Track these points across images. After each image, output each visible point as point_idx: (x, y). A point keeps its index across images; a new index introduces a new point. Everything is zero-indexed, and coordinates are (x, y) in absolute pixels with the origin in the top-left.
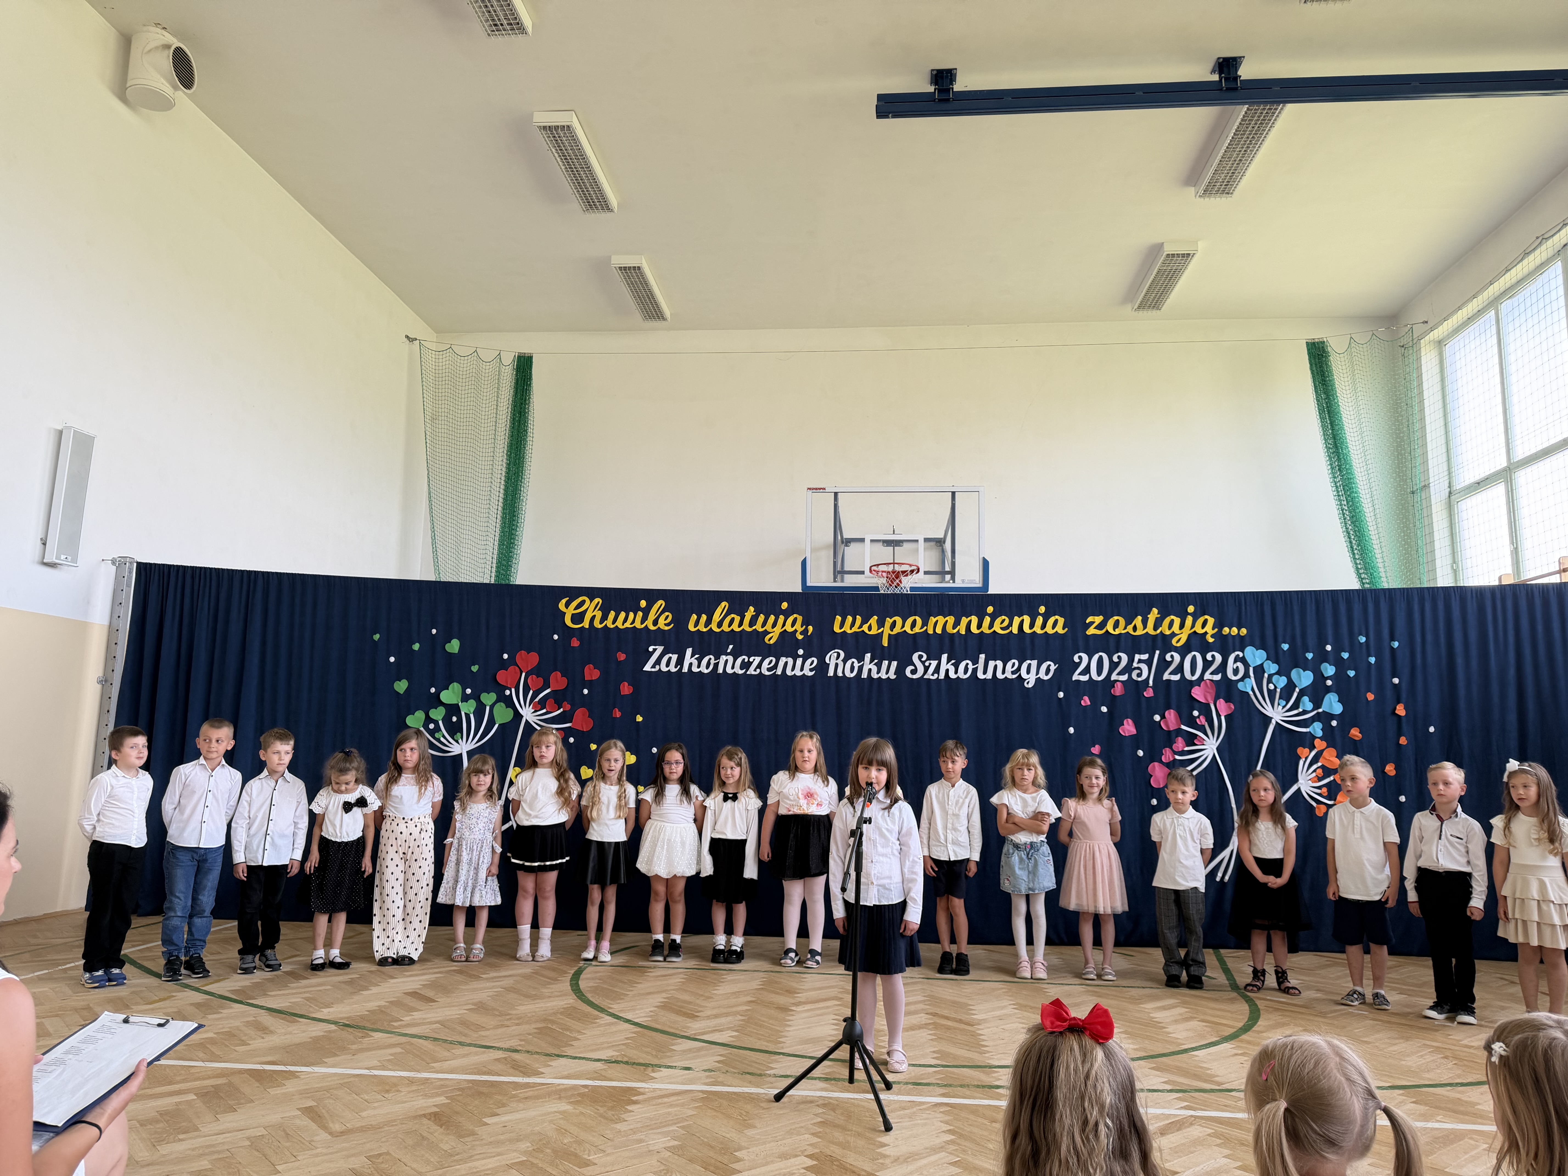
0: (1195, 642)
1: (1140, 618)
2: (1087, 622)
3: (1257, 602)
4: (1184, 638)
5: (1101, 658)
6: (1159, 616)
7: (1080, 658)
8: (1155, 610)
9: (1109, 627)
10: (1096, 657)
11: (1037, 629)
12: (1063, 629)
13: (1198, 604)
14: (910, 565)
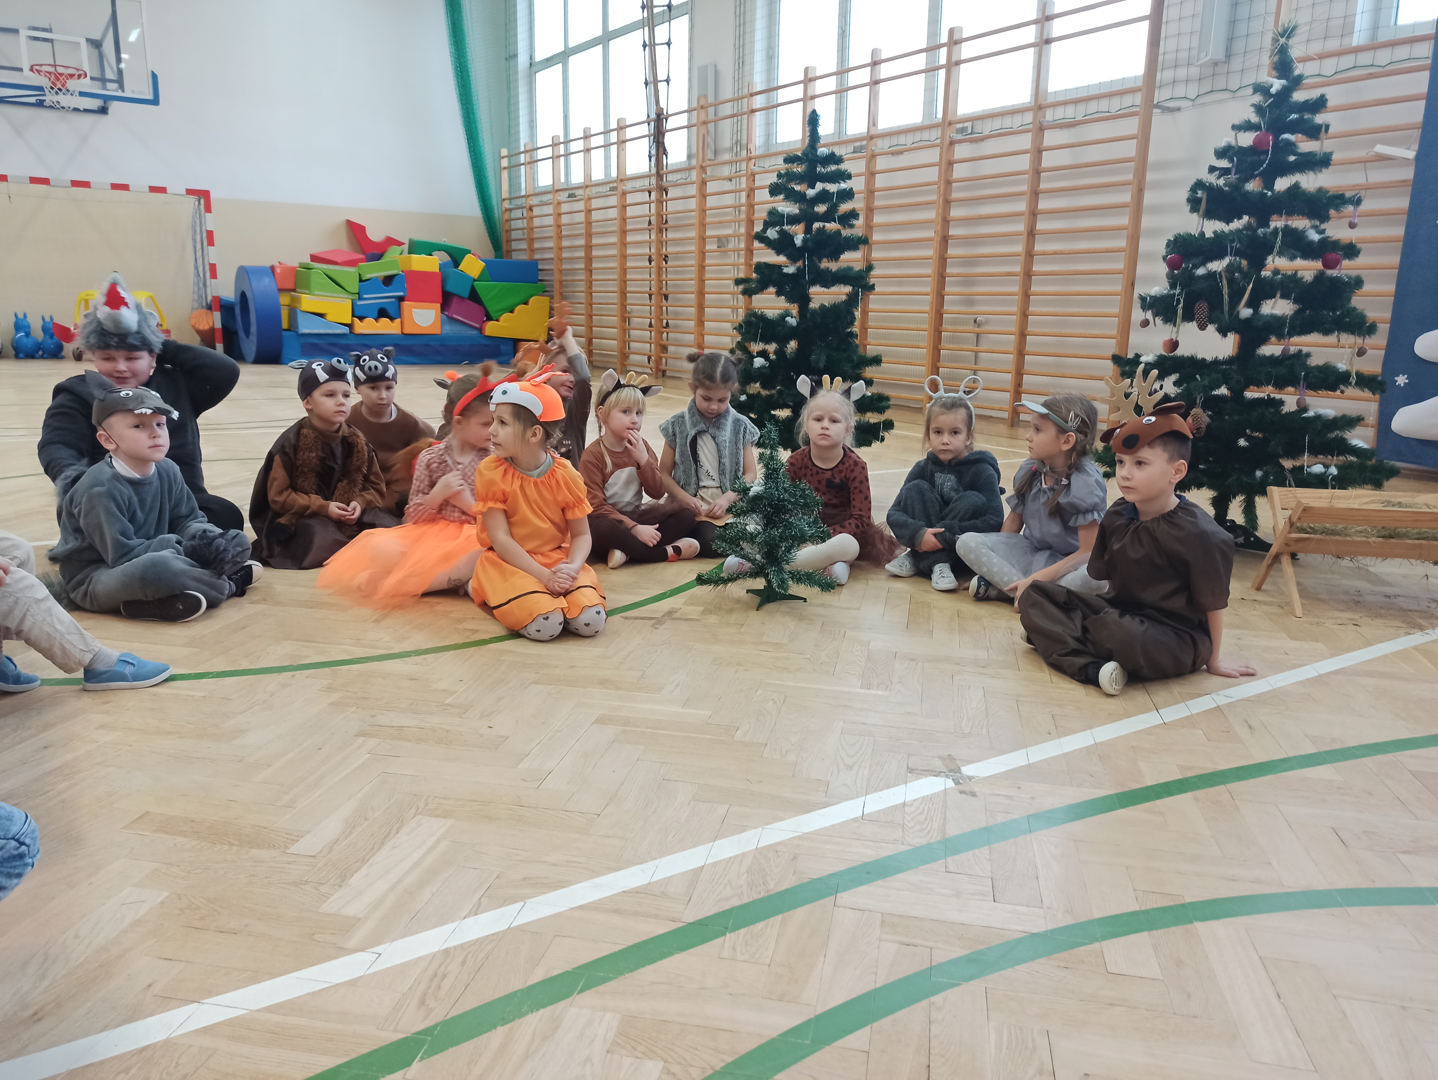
14: (78, 70)
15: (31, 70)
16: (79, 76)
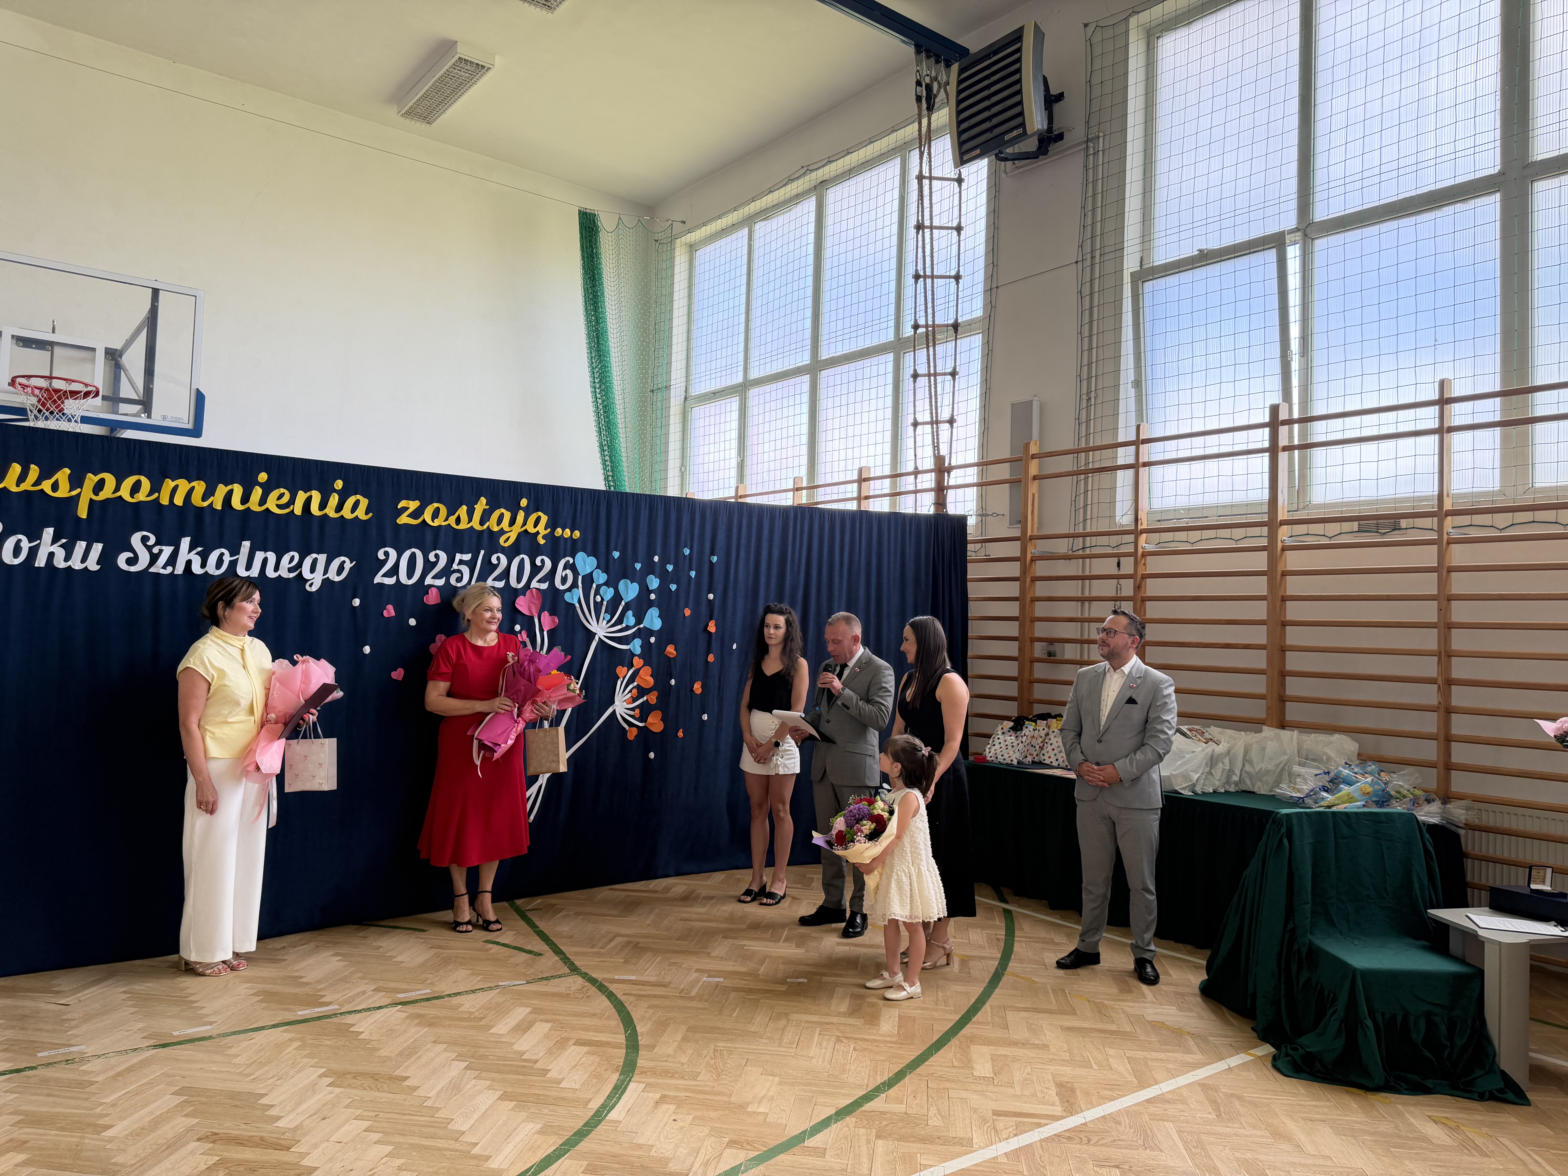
0: (525, 543)
1: (464, 508)
2: (398, 507)
3: (594, 501)
4: (513, 536)
5: (413, 556)
6: (487, 507)
8: (483, 500)
9: (427, 516)
10: (407, 554)
11: (330, 512)
12: (366, 513)
13: (532, 497)
15: (13, 385)
16: (87, 394)
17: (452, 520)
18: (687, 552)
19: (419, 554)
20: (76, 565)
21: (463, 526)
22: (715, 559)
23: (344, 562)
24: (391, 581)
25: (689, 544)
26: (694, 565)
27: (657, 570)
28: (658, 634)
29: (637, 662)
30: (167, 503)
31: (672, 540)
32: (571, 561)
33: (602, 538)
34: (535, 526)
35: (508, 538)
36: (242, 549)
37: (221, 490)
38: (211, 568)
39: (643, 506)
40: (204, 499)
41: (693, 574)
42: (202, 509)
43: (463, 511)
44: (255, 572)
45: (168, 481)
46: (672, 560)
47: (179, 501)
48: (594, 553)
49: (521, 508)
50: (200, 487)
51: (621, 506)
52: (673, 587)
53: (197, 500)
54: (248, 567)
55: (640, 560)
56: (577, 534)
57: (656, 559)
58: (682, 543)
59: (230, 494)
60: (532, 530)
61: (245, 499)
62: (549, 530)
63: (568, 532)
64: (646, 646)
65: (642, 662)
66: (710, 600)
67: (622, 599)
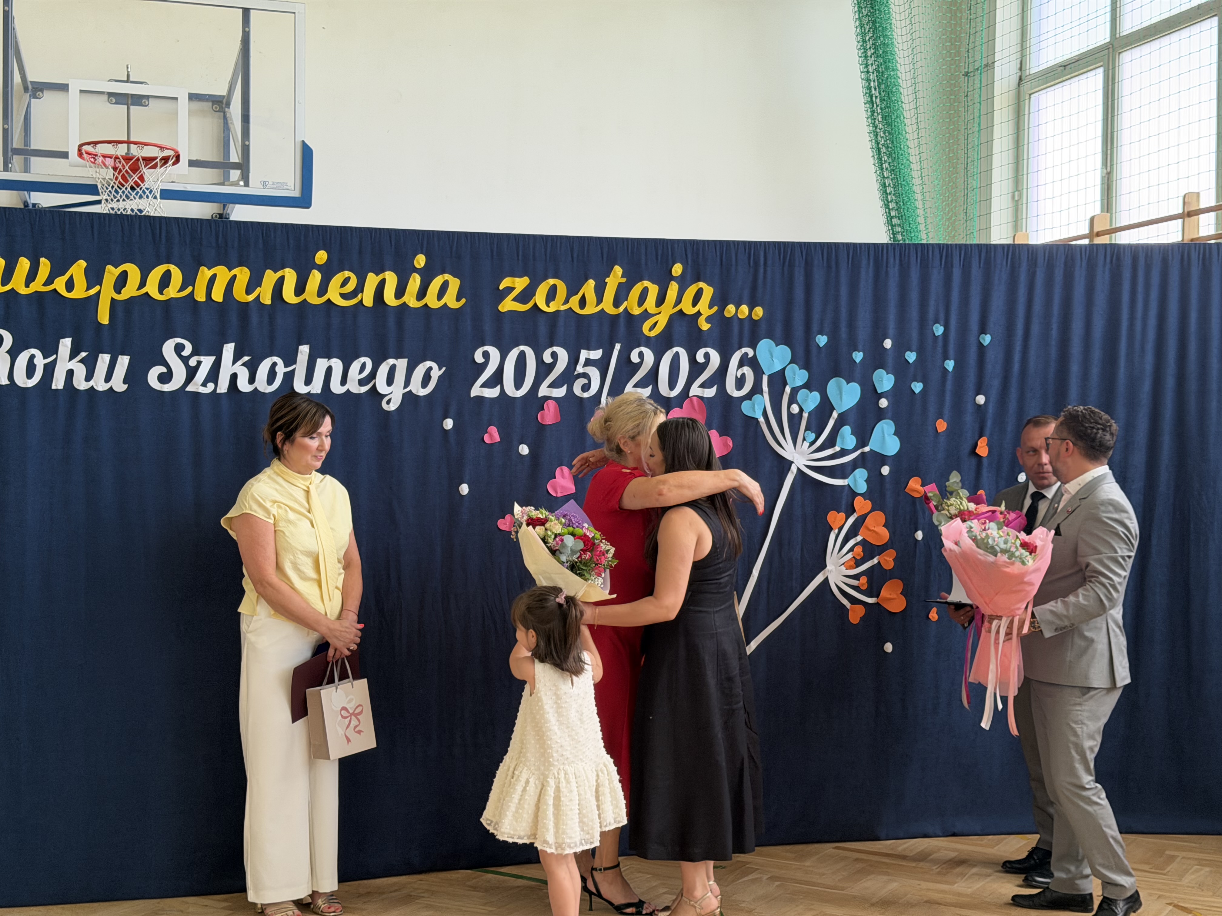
0: (680, 329)
1: (591, 283)
2: (501, 287)
3: (785, 258)
4: (662, 321)
5: (522, 356)
6: (624, 280)
7: (486, 355)
8: (618, 270)
9: (540, 299)
10: (513, 355)
11: (410, 300)
12: (458, 299)
13: (690, 261)
14: (162, 148)
15: (80, 155)
16: (165, 160)
17: (574, 302)
18: (939, 330)
19: (530, 353)
20: (101, 386)
21: (590, 309)
22: (987, 339)
23: (430, 369)
24: (492, 393)
25: (942, 316)
26: (951, 351)
27: (890, 361)
28: (895, 461)
29: (862, 505)
30: (203, 299)
31: (914, 313)
32: (751, 353)
33: (798, 316)
34: (695, 303)
35: (656, 323)
36: (299, 356)
37: (270, 278)
38: (262, 384)
39: (864, 262)
40: (248, 292)
41: (950, 365)
42: (248, 303)
43: (589, 287)
44: (316, 387)
45: (203, 269)
46: (915, 342)
47: (218, 295)
48: (786, 339)
49: (672, 278)
50: (243, 274)
51: (829, 267)
52: (917, 387)
53: (240, 294)
54: (308, 380)
55: (860, 347)
56: (759, 312)
57: (888, 344)
58: (931, 315)
59: (280, 283)
60: (689, 310)
61: (300, 289)
62: (715, 308)
63: (744, 309)
64: (874, 480)
65: (868, 505)
66: (980, 406)
67: (832, 409)
